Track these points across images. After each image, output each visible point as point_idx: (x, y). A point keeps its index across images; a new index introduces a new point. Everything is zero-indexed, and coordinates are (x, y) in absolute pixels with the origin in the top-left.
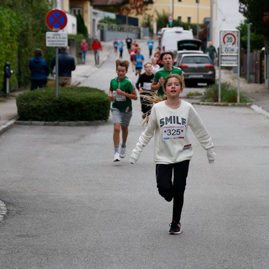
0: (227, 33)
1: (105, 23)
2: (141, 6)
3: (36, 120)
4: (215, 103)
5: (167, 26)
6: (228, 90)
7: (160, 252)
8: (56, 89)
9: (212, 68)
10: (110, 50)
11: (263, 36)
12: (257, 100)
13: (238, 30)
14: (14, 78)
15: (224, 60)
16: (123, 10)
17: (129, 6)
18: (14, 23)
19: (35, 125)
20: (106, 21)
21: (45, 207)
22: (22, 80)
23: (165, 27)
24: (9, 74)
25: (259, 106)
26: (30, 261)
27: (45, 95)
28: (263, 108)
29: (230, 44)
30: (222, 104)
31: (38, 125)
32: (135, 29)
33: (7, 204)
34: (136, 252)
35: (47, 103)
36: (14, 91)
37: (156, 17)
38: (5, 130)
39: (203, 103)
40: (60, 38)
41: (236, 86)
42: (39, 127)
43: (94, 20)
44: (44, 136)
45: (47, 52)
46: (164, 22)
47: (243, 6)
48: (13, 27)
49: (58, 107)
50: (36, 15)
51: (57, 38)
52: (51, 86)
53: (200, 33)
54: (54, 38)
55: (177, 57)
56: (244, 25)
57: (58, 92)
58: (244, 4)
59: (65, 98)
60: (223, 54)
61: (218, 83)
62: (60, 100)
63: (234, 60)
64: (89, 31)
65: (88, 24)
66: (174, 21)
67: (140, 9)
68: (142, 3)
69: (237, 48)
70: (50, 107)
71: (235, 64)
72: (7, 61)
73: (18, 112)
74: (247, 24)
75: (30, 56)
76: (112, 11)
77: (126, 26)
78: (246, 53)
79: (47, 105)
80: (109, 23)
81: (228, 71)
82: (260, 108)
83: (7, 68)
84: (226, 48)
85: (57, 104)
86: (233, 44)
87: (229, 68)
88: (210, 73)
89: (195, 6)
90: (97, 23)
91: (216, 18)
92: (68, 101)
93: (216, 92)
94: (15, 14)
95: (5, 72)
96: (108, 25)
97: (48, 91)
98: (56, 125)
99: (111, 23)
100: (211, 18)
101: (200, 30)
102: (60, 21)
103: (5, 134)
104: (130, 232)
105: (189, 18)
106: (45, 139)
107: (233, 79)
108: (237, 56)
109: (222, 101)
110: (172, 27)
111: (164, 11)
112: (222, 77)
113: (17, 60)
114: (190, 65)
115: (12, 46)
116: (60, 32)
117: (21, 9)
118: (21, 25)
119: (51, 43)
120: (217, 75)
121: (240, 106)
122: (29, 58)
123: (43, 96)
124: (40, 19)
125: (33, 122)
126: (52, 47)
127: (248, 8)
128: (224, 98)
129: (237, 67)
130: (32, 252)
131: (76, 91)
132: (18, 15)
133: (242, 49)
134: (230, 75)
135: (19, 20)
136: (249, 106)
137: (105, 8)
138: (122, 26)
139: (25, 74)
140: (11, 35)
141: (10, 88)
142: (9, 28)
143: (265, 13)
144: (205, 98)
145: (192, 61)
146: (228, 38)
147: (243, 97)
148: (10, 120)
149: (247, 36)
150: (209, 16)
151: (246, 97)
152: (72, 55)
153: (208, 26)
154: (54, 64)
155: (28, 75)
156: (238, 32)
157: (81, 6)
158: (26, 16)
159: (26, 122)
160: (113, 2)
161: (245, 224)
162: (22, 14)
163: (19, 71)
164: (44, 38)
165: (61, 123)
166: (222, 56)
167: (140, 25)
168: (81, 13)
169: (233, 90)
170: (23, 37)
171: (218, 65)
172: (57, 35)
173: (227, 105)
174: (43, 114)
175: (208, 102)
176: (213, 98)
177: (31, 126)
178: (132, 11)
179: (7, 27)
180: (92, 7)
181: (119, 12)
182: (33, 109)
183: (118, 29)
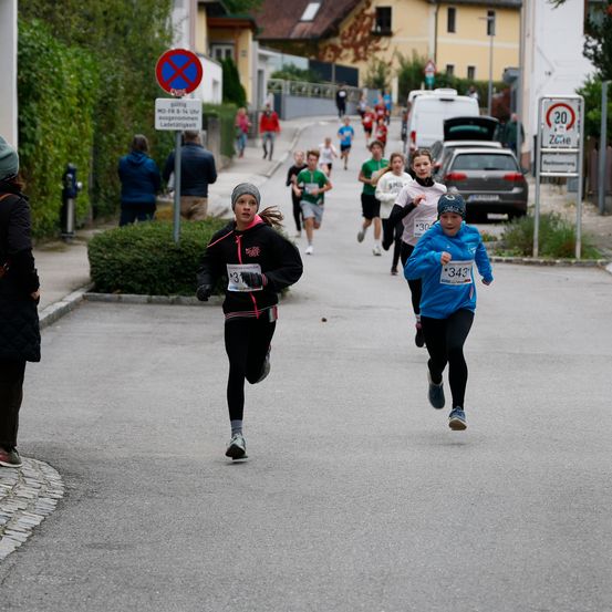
0: (555, 102)
1: (285, 78)
2: (364, 42)
3: (131, 290)
4: (525, 259)
5: (423, 86)
6: (555, 230)
7: (398, 587)
8: (174, 224)
9: (520, 181)
10: (295, 140)
13: (582, 97)
14: (84, 198)
15: (545, 163)
16: (326, 48)
17: (337, 41)
18: (88, 79)
19: (126, 301)
20: (288, 74)
21: (147, 484)
22: (102, 203)
23: (418, 88)
24: (73, 191)
26: (112, 601)
27: (150, 237)
29: (561, 127)
30: (542, 261)
31: (137, 303)
33: (65, 474)
35: (156, 255)
36: (83, 227)
37: (397, 65)
38: (63, 313)
39: (499, 258)
40: (186, 112)
41: (574, 222)
42: (136, 306)
43: (260, 73)
44: (147, 327)
45: (156, 142)
46: (414, 78)
47: (594, 42)
48: (84, 86)
49: (178, 263)
50: (134, 61)
51: (178, 111)
52: (164, 218)
53: (493, 100)
54: (173, 111)
55: (443, 155)
56: (594, 86)
57: (180, 231)
58: (594, 38)
59: (193, 243)
60: (544, 150)
61: (532, 213)
62: (183, 249)
63: (569, 164)
64: (250, 98)
65: (247, 82)
66: (437, 75)
67: (363, 48)
68: (367, 35)
69: (576, 135)
70: (161, 263)
71: (572, 171)
72: (70, 161)
73: (92, 273)
74: (600, 83)
75: (120, 150)
76: (300, 54)
77: (331, 87)
78: (597, 147)
79: (155, 259)
80: (293, 79)
81: (557, 188)
83: (70, 176)
84: (553, 136)
85: (175, 256)
86: (568, 128)
87: (558, 181)
88: (516, 190)
89: (485, 41)
90: (267, 78)
91: (533, 70)
92: (201, 250)
93: (529, 233)
94: (89, 60)
95: (65, 185)
96: (292, 85)
97: (158, 229)
98: (173, 303)
99: (297, 79)
100: (520, 69)
101: (494, 96)
102: (185, 73)
103: (61, 321)
104: (332, 542)
105: (471, 69)
106: (150, 333)
107: (567, 206)
108: (578, 153)
109: (541, 254)
110: (434, 89)
111: (414, 52)
112: (543, 200)
113: (91, 158)
114: (470, 174)
115: (80, 128)
116: (187, 98)
117: (102, 48)
118: (102, 83)
119: (167, 122)
120: (531, 196)
121: (580, 265)
122: (117, 155)
123: (146, 239)
124: (143, 69)
125: (123, 296)
126: (168, 132)
127: (603, 47)
129: (577, 177)
130: (116, 582)
132: (95, 60)
133: (589, 138)
134: (561, 197)
135: (98, 71)
136: (602, 267)
137: (284, 45)
138: (322, 86)
139: (108, 192)
140: (80, 105)
141: (75, 222)
142: (75, 90)
144: (504, 247)
145: (476, 165)
146: (558, 113)
147: (589, 247)
148: (74, 290)
149: (600, 109)
150: (515, 64)
151: (595, 246)
152: (211, 148)
153: (512, 89)
154: (170, 167)
155: (114, 194)
156: (580, 101)
157: (232, 41)
158: (113, 63)
159: (108, 295)
160: (303, 32)
161: (589, 530)
162: (105, 57)
163: (96, 183)
164: (151, 111)
165: (184, 299)
166: (542, 153)
167: (361, 83)
168: (233, 56)
169: (566, 231)
170: (105, 108)
171: (534, 175)
172: (180, 104)
173: (553, 264)
174: (145, 278)
175: (510, 255)
176: (522, 248)
177: (120, 305)
178: (345, 52)
179: (72, 86)
180: (256, 44)
181: (317, 55)
182: (125, 268)
183: (313, 92)
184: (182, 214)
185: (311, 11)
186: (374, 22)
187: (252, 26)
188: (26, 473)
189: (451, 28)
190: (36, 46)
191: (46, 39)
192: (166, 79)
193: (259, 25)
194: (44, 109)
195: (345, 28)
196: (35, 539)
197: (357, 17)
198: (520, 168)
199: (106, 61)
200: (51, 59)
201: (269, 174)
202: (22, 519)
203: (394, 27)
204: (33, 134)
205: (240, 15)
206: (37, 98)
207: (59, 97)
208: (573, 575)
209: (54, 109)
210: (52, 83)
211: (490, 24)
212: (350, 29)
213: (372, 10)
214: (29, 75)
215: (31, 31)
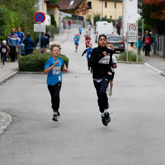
0: (131, 24)
1: (66, 19)
2: (85, 10)
3: (29, 71)
4: (125, 62)
5: (99, 20)
6: (131, 55)
8: (39, 55)
9: (123, 43)
10: (69, 34)
11: (150, 26)
12: (147, 60)
13: (137, 23)
15: (129, 39)
16: (75, 12)
17: (78, 10)
18: (17, 19)
19: (28, 74)
21: (33, 118)
23: (98, 21)
25: (148, 64)
28: (150, 65)
30: (129, 62)
31: (30, 74)
32: (82, 22)
33: (12, 116)
34: (82, 142)
35: (35, 62)
37: (93, 16)
38: (12, 77)
39: (118, 62)
40: (41, 27)
41: (136, 53)
43: (60, 18)
45: (34, 35)
46: (97, 19)
47: (140, 10)
48: (16, 21)
49: (40, 64)
50: (29, 15)
51: (40, 27)
52: (37, 53)
53: (117, 24)
54: (38, 27)
56: (140, 20)
59: (44, 59)
60: (129, 36)
61: (126, 51)
62: (41, 61)
63: (135, 39)
64: (57, 24)
65: (57, 20)
66: (103, 18)
67: (85, 11)
68: (85, 8)
69: (136, 32)
70: (36, 64)
71: (135, 41)
73: (19, 67)
74: (142, 19)
76: (70, 13)
77: (77, 21)
78: (141, 35)
79: (34, 63)
80: (68, 19)
82: (149, 64)
84: (131, 32)
85: (40, 62)
86: (134, 30)
88: (122, 45)
89: (114, 10)
90: (61, 19)
91: (126, 16)
93: (125, 56)
94: (17, 15)
96: (68, 20)
97: (35, 56)
98: (39, 74)
100: (123, 16)
101: (117, 23)
102: (41, 18)
103: (11, 78)
105: (111, 17)
106: (33, 81)
107: (134, 49)
108: (136, 36)
109: (128, 61)
110: (102, 21)
111: (97, 13)
112: (128, 48)
114: (111, 42)
116: (42, 24)
117: (20, 12)
118: (21, 20)
119: (37, 30)
120: (126, 47)
121: (138, 63)
123: (32, 58)
124: (31, 17)
125: (27, 72)
126: (37, 32)
127: (142, 11)
128: (129, 59)
130: (25, 142)
131: (50, 55)
132: (19, 15)
133: (139, 33)
135: (20, 18)
136: (143, 64)
137: (66, 11)
138: (75, 21)
142: (14, 22)
143: (151, 13)
144: (120, 59)
145: (112, 39)
146: (132, 27)
147: (140, 59)
148: (14, 71)
149: (142, 26)
150: (121, 15)
151: (141, 59)
153: (121, 21)
154: (38, 41)
157: (53, 10)
158: (23, 15)
159: (23, 72)
160: (70, 8)
162: (22, 14)
164: (33, 27)
166: (128, 36)
167: (84, 20)
168: (53, 14)
169: (134, 55)
171: (126, 42)
172: (40, 25)
173: (131, 63)
174: (32, 68)
175: (121, 61)
176: (124, 59)
177: (26, 74)
178: (80, 13)
179: (13, 21)
180: (59, 11)
181: (73, 13)
182: (27, 65)
183: (73, 22)
184: (41, 52)
185: (72, 3)
186: (87, 5)
187: (58, 6)
188: (3, 116)
189: (106, 7)
190: (4, 11)
191: (7, 10)
192: (36, 19)
193: (59, 6)
194: (6, 27)
195: (80, 7)
196: (5, 132)
197: (83, 4)
198: (123, 40)
199: (22, 15)
200: (8, 15)
201: (62, 42)
202: (2, 127)
203: (92, 6)
204: (4, 33)
205: (55, 4)
206: (5, 24)
207: (10, 24)
208: (137, 138)
209: (9, 27)
210: (8, 21)
211: (115, 6)
212: (82, 7)
213: (87, 2)
214: (2, 19)
215: (3, 8)
